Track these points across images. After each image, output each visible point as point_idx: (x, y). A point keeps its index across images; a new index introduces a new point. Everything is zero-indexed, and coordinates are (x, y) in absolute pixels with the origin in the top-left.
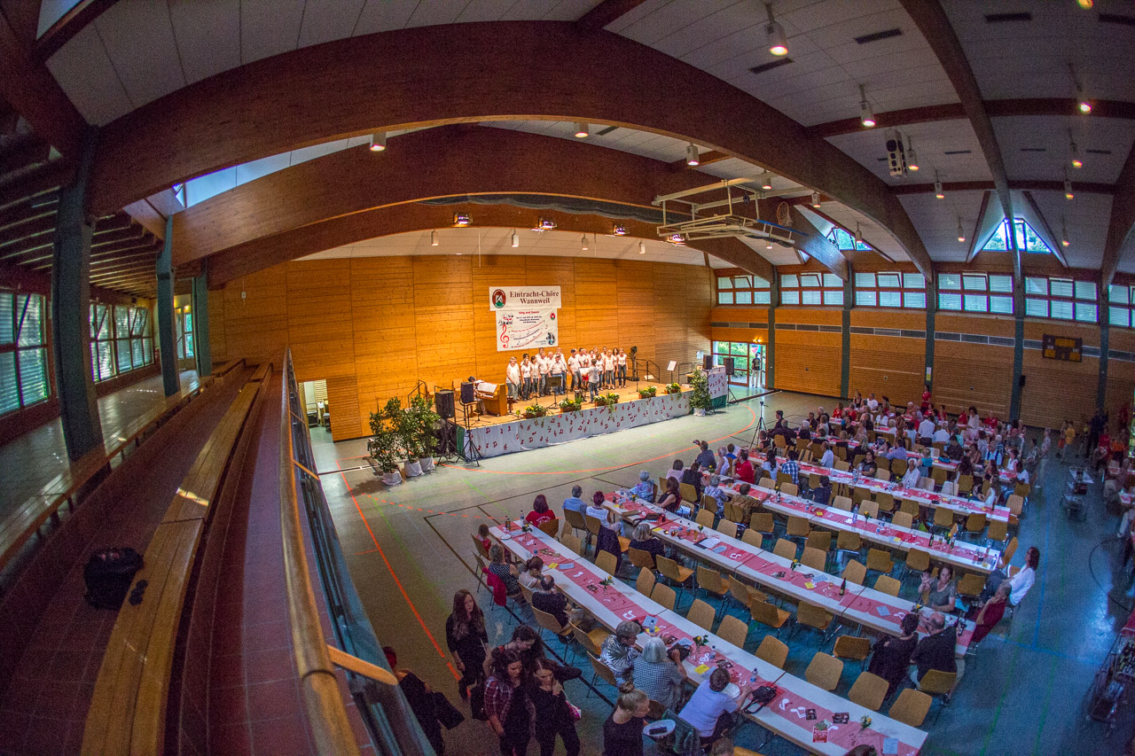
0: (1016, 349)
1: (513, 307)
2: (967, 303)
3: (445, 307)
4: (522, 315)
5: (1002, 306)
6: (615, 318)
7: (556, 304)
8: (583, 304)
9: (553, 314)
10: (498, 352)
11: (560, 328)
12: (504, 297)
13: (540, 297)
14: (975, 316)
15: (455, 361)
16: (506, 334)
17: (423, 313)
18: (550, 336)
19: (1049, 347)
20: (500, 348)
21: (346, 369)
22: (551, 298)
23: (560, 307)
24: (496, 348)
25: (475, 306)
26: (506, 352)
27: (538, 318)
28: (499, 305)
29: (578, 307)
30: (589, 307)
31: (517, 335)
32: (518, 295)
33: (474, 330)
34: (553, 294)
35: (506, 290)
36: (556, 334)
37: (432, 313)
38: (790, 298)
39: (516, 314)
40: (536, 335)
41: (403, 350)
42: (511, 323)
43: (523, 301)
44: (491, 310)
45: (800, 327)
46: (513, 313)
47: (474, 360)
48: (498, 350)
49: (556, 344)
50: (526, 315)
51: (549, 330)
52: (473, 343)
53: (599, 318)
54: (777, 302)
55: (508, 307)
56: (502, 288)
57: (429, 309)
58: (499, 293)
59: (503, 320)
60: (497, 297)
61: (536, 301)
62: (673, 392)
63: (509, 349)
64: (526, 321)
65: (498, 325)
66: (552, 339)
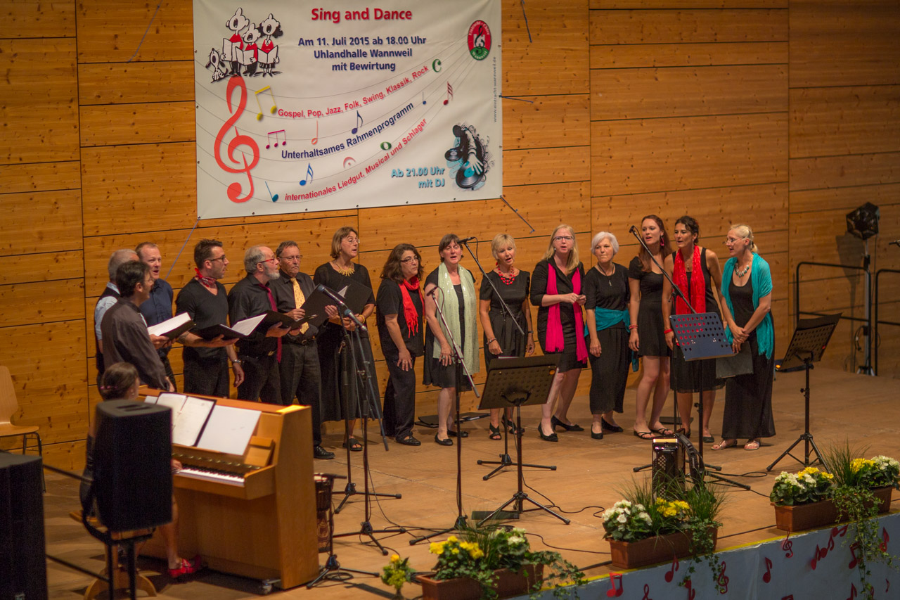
4: (326, 29)
9: (480, 29)
11: (516, 103)
16: (246, 125)
18: (463, 144)
26: (243, 223)
27: (404, 46)
31: (300, 133)
36: (492, 134)
39: (297, 23)
40: (394, 135)
42: (270, 68)
49: (491, 187)
59: (231, 52)
63: (260, 207)
64: (346, 58)
65: (203, 76)
66: (473, 160)
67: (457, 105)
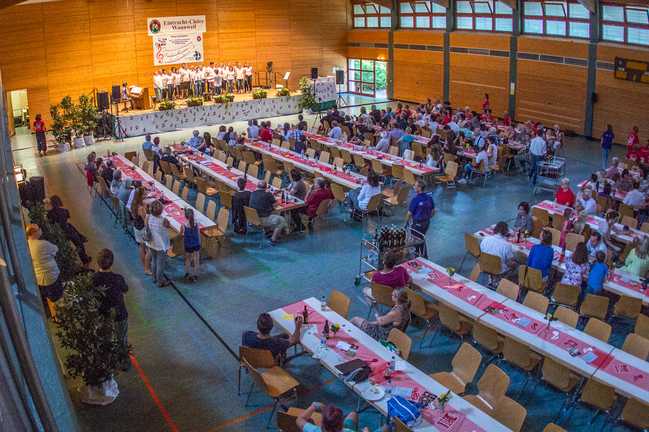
0: (589, 70)
1: (166, 32)
2: (548, 28)
3: (113, 35)
4: (174, 38)
5: (581, 31)
6: (253, 39)
7: (201, 29)
8: (224, 28)
9: (199, 37)
10: (154, 67)
11: (205, 47)
12: (159, 26)
13: (188, 25)
14: (556, 39)
15: (122, 74)
16: (161, 53)
17: (97, 40)
18: (197, 54)
19: (620, 69)
20: (156, 63)
21: (41, 81)
22: (198, 25)
23: (205, 31)
24: (153, 64)
25: (136, 33)
26: (161, 66)
27: (186, 40)
28: (155, 31)
29: (221, 31)
30: (230, 31)
31: (170, 53)
32: (170, 23)
33: (136, 51)
34: (198, 22)
35: (161, 20)
36: (202, 52)
37: (103, 39)
38: (407, 22)
39: (169, 38)
40: (185, 53)
41: (82, 66)
42: (165, 44)
43: (174, 28)
44: (149, 35)
45: (413, 47)
46: (167, 37)
47: (136, 73)
48: (155, 65)
49: (202, 60)
50: (177, 38)
51: (195, 49)
52: (135, 60)
53: (240, 39)
54: (397, 26)
55: (162, 32)
56: (158, 19)
57: (102, 36)
58: (155, 22)
59: (159, 43)
60: (153, 25)
61: (185, 28)
62: (282, 95)
63: (164, 64)
64: (177, 42)
65: (154, 46)
66: (198, 56)
67: (195, 48)
